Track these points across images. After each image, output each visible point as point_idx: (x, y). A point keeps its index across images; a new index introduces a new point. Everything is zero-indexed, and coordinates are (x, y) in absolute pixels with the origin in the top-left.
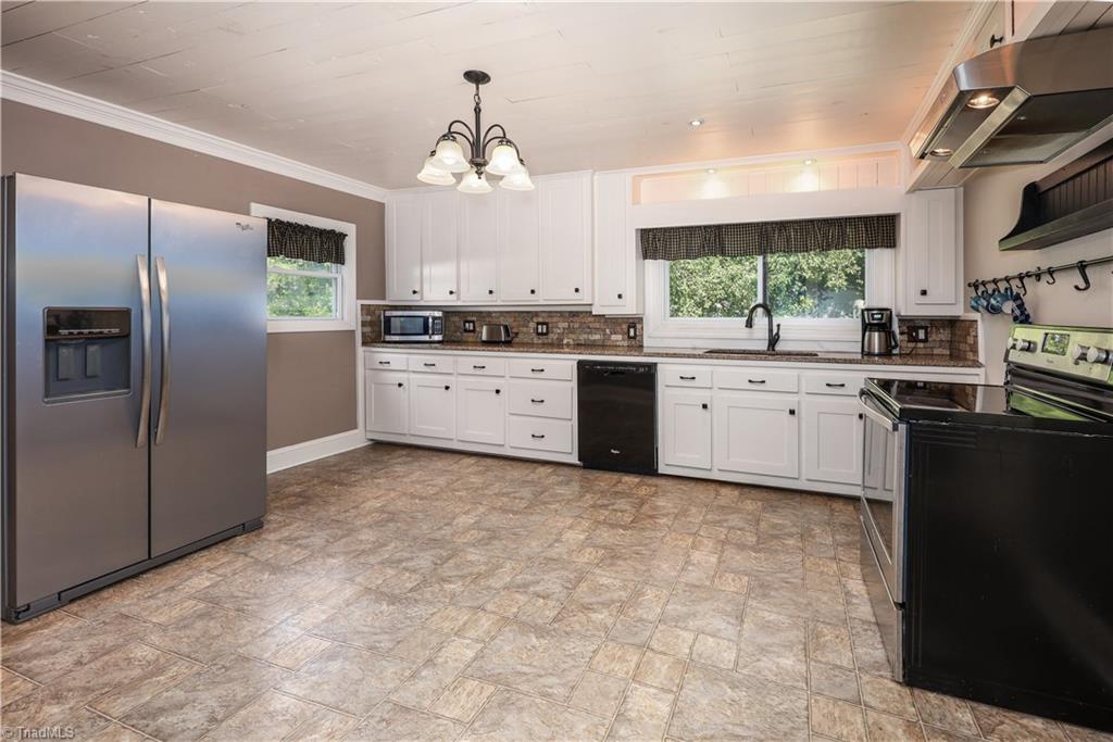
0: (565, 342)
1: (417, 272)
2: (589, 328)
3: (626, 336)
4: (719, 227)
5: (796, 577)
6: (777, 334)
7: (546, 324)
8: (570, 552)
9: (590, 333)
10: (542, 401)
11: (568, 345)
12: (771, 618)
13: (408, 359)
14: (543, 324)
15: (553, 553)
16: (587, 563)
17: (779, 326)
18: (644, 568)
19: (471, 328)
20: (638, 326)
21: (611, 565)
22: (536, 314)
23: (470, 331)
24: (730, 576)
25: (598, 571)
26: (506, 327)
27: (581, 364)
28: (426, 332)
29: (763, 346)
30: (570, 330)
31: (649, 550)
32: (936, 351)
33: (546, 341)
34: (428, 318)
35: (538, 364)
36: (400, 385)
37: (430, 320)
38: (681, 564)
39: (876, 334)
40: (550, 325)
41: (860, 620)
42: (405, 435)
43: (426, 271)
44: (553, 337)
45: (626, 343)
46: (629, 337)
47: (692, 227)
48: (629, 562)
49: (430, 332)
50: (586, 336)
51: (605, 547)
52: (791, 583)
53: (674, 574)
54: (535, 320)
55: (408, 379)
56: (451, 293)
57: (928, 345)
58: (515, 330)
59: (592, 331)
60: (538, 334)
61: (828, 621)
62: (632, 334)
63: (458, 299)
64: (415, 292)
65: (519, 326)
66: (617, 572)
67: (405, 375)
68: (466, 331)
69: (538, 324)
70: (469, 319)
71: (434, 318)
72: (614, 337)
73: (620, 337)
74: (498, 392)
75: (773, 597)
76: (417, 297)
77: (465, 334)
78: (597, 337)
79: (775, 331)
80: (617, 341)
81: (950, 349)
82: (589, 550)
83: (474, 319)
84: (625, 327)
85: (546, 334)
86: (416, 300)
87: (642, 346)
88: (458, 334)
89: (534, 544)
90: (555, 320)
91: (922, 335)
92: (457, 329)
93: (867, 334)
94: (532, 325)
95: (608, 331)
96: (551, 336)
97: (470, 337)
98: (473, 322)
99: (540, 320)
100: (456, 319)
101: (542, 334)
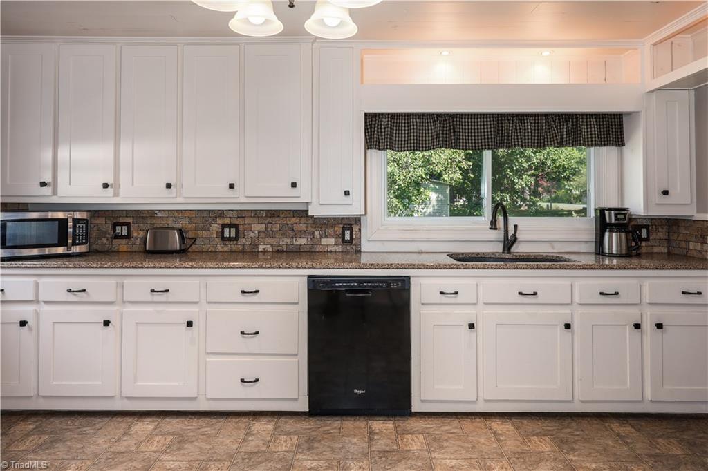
0: (261, 248)
1: (47, 156)
2: (293, 230)
3: (340, 240)
4: (453, 116)
5: (335, 428)
6: (514, 235)
7: (236, 226)
8: (138, 444)
9: (295, 237)
10: (257, 333)
11: (265, 252)
12: (312, 466)
13: (37, 285)
14: (230, 226)
15: (121, 447)
16: (155, 452)
17: (516, 226)
18: (208, 447)
19: (125, 233)
20: (356, 228)
21: (179, 449)
22: (221, 214)
23: (122, 237)
24: (283, 438)
25: (165, 457)
26: (181, 232)
27: (312, 281)
28: (62, 242)
29: (498, 248)
30: (268, 233)
31: (215, 429)
32: (656, 250)
33: (234, 248)
34: (66, 220)
35: (250, 284)
36: (23, 324)
37: (70, 224)
38: (242, 435)
39: (614, 234)
40: (241, 228)
41: (378, 451)
42: (30, 397)
43: (63, 153)
44: (244, 242)
45: (339, 249)
46: (344, 241)
47: (423, 115)
48: (196, 443)
49: (70, 241)
50: (288, 241)
51: (173, 434)
52: (331, 433)
53: (236, 446)
54: (219, 221)
55: (37, 314)
56: (106, 186)
57: (649, 243)
58: (191, 235)
59: (296, 234)
60: (224, 239)
61: (354, 457)
62: (347, 236)
63: (116, 194)
64: (43, 184)
65: (196, 229)
66: (184, 455)
67: (30, 308)
68: (117, 237)
69: (224, 226)
70: (121, 220)
71: (76, 221)
72: (324, 241)
73: (332, 241)
74: (190, 324)
75: (317, 448)
76: (47, 191)
77: (115, 241)
78: (303, 241)
79: (511, 232)
80: (327, 246)
81: (668, 247)
82: (157, 439)
83: (129, 220)
84: (339, 229)
85: (236, 239)
86: (45, 196)
87: (359, 252)
88: (105, 241)
89: (101, 441)
90: (247, 221)
91: (644, 234)
92: (103, 234)
93: (607, 234)
94: (215, 227)
95: (317, 234)
96: (242, 241)
97: (122, 245)
98: (128, 224)
99: (227, 221)
100: (101, 221)
101: (230, 239)
